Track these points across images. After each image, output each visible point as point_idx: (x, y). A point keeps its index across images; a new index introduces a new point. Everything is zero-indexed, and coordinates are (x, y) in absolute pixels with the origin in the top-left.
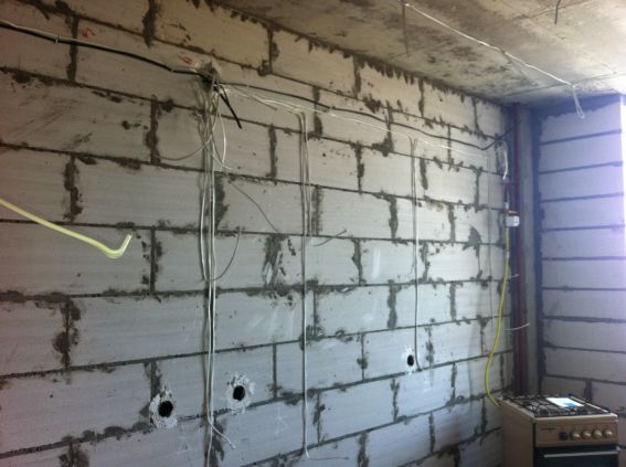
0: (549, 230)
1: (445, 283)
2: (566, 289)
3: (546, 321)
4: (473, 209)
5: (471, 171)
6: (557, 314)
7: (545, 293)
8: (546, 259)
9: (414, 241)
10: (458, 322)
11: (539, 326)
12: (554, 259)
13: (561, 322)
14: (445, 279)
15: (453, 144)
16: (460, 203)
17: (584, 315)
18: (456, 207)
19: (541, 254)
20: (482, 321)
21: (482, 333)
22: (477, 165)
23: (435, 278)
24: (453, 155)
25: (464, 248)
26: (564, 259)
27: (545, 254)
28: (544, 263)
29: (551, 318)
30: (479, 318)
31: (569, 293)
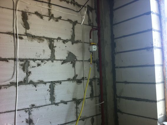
0: (118, 53)
1: (45, 83)
2: (126, 82)
3: (118, 99)
4: (70, 43)
5: (68, 22)
6: (122, 96)
7: (117, 84)
8: (117, 67)
9: (15, 60)
10: (57, 104)
11: (115, 101)
12: (121, 67)
13: (124, 100)
14: (45, 81)
15: (53, 6)
16: (59, 39)
17: (134, 96)
18: (55, 41)
19: (115, 65)
20: (77, 101)
21: (77, 108)
22: (73, 20)
23: (35, 80)
24: (53, 12)
25: (62, 63)
26: (124, 67)
27: (117, 65)
28: (116, 69)
29: (120, 97)
30: (74, 100)
31: (127, 85)
